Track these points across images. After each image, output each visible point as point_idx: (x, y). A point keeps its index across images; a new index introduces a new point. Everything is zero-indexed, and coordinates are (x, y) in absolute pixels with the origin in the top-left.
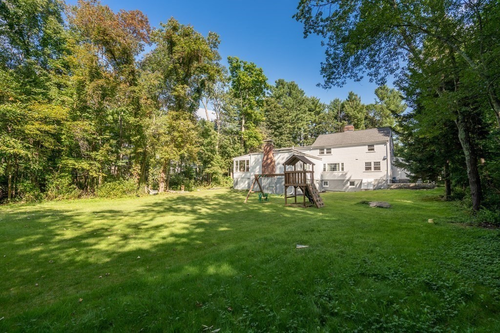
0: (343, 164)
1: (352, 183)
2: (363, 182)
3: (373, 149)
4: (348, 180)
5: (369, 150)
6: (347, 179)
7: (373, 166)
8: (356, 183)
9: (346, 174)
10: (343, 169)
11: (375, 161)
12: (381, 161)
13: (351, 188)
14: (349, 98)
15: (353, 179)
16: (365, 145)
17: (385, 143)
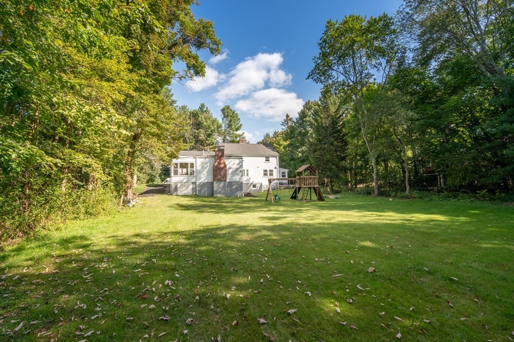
0: (247, 170)
1: (254, 186)
2: (263, 184)
3: (269, 160)
4: (252, 184)
5: (266, 160)
6: (251, 182)
7: (268, 173)
8: (257, 186)
9: (250, 179)
10: (248, 174)
11: (270, 169)
12: (273, 169)
13: (254, 190)
14: (200, 108)
15: (255, 182)
16: (263, 157)
17: (276, 157)
